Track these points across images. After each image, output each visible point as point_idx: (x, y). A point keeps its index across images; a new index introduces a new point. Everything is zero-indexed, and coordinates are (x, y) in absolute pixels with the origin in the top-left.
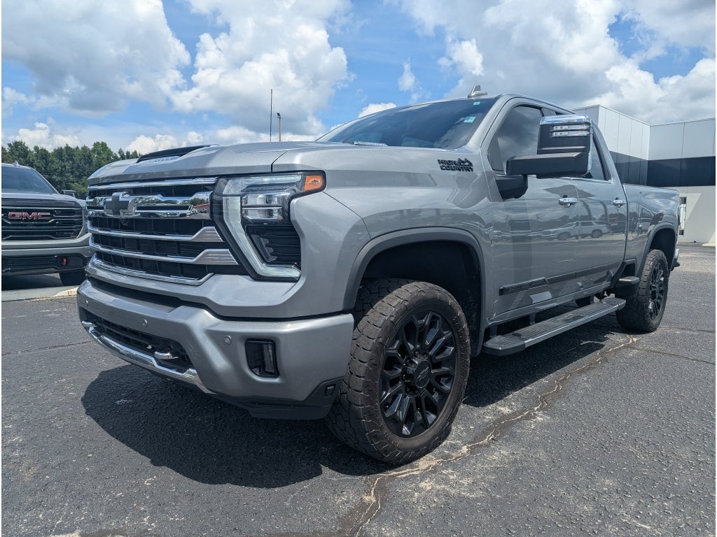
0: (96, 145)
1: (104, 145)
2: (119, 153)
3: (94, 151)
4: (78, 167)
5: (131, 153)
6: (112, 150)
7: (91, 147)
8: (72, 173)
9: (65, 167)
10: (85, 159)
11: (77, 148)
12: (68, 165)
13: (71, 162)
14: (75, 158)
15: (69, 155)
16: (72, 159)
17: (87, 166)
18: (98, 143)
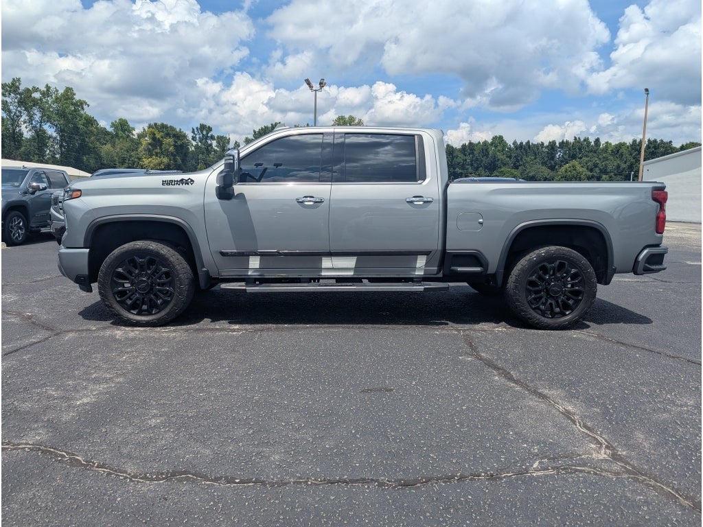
0: (495, 138)
1: (501, 138)
2: (513, 144)
3: (492, 144)
4: (477, 159)
5: (524, 143)
6: (507, 142)
7: (490, 141)
8: (472, 165)
9: (466, 160)
10: (483, 152)
11: (479, 142)
12: (468, 159)
13: (471, 156)
14: (475, 152)
15: (471, 150)
16: (473, 153)
17: (484, 159)
18: (496, 137)
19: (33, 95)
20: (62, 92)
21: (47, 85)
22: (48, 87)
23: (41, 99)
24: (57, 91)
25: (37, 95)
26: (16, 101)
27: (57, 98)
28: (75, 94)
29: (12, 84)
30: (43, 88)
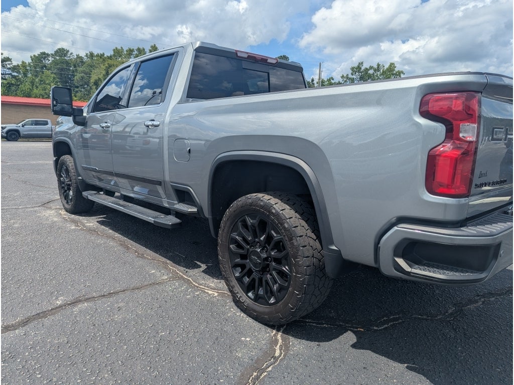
19: (369, 72)
20: (388, 67)
21: (378, 64)
22: (378, 65)
23: (373, 74)
24: (384, 67)
25: (371, 72)
26: (359, 77)
27: (383, 72)
28: (395, 67)
29: (358, 66)
30: (376, 67)
